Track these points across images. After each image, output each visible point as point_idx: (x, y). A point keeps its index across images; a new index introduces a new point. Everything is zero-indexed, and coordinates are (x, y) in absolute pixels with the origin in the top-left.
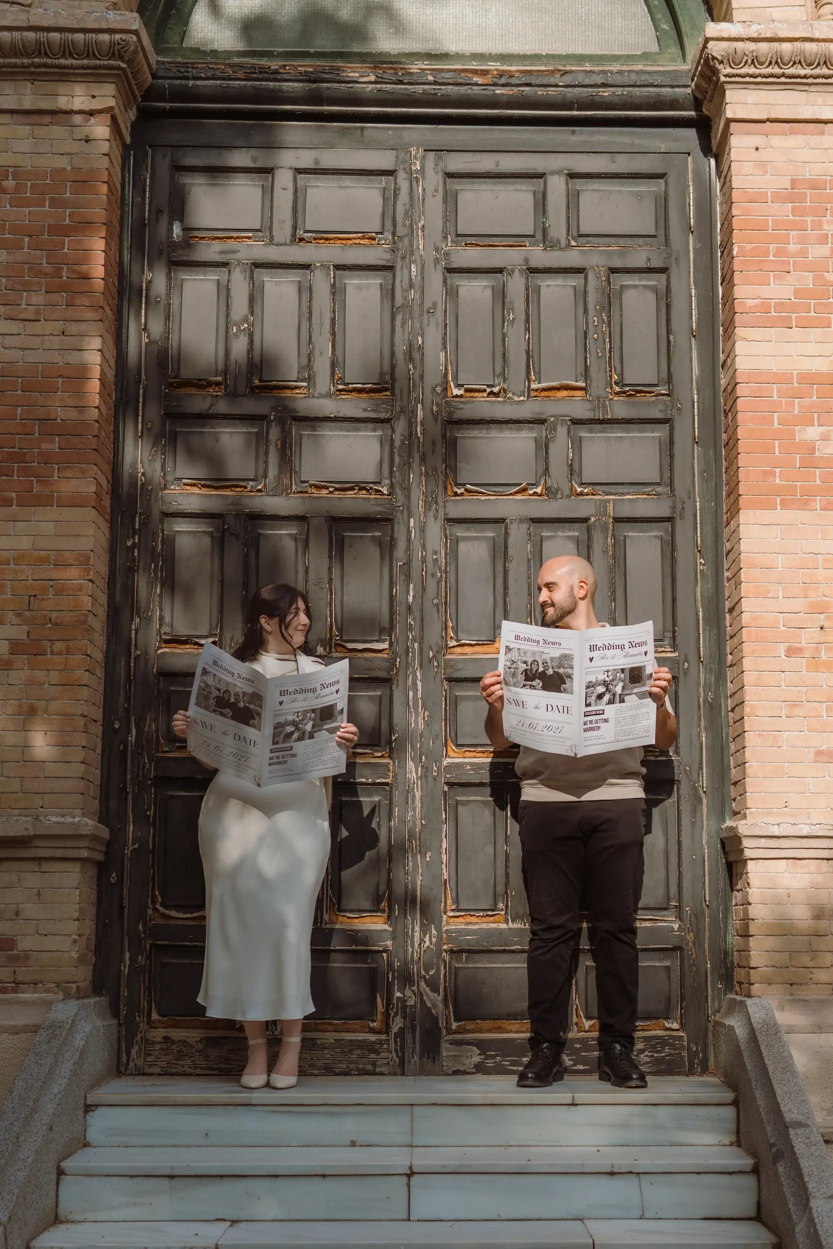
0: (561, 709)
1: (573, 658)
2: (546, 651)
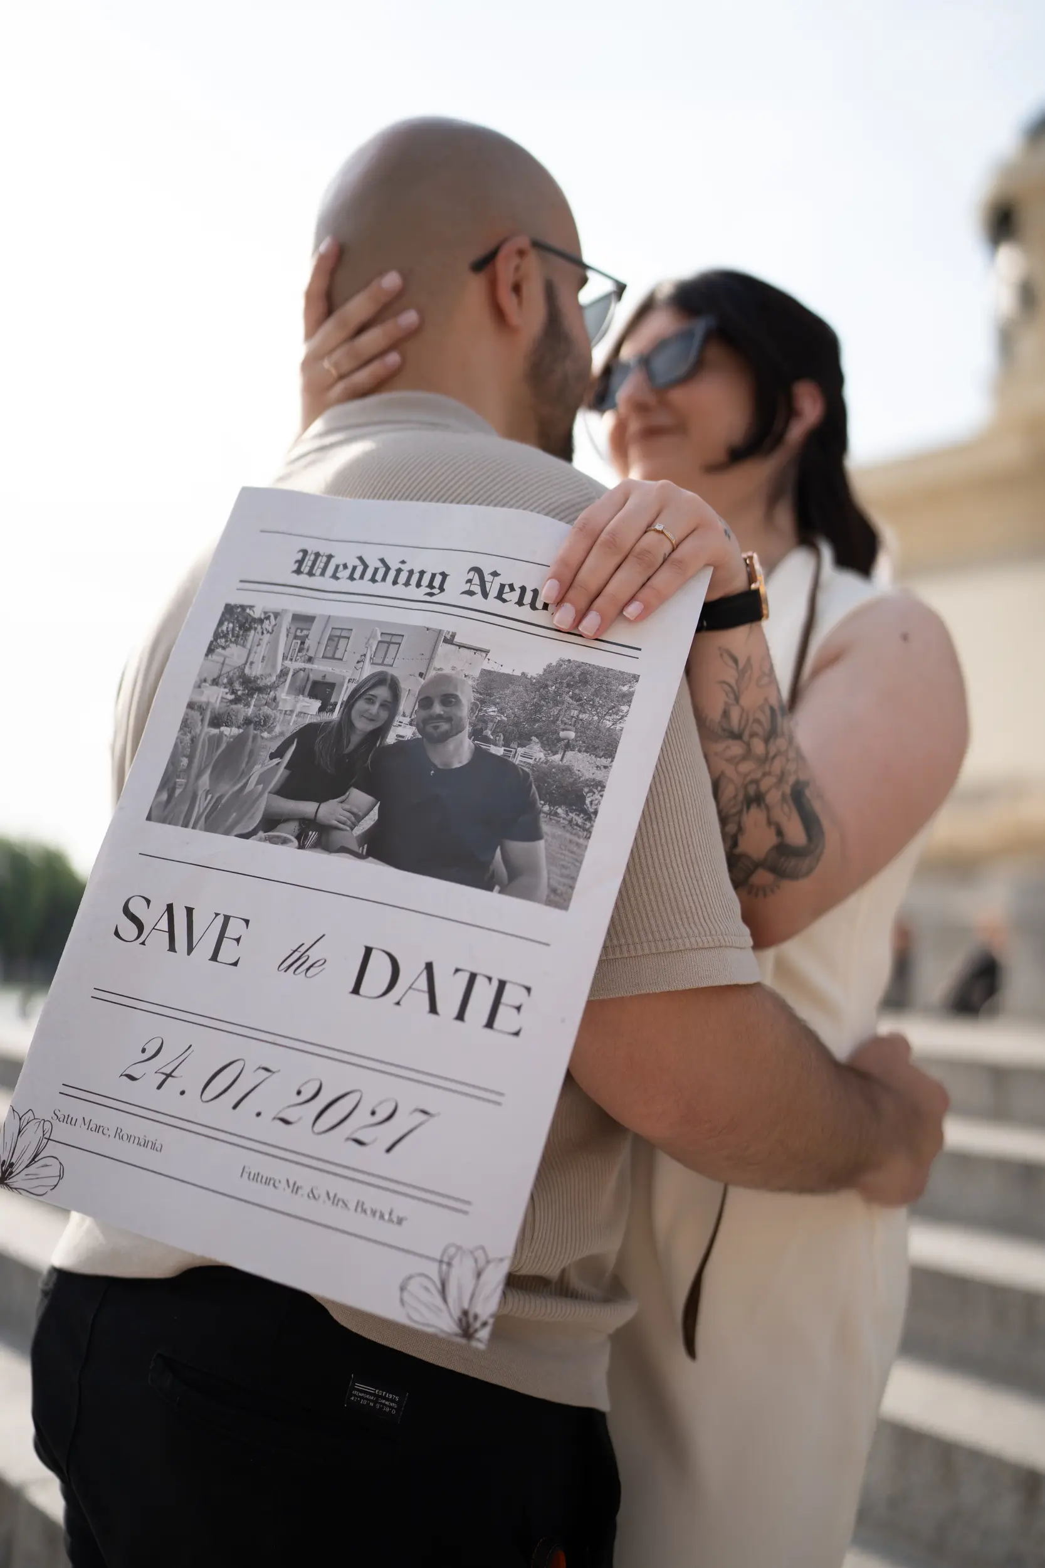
0: (450, 993)
1: (627, 698)
2: (468, 631)
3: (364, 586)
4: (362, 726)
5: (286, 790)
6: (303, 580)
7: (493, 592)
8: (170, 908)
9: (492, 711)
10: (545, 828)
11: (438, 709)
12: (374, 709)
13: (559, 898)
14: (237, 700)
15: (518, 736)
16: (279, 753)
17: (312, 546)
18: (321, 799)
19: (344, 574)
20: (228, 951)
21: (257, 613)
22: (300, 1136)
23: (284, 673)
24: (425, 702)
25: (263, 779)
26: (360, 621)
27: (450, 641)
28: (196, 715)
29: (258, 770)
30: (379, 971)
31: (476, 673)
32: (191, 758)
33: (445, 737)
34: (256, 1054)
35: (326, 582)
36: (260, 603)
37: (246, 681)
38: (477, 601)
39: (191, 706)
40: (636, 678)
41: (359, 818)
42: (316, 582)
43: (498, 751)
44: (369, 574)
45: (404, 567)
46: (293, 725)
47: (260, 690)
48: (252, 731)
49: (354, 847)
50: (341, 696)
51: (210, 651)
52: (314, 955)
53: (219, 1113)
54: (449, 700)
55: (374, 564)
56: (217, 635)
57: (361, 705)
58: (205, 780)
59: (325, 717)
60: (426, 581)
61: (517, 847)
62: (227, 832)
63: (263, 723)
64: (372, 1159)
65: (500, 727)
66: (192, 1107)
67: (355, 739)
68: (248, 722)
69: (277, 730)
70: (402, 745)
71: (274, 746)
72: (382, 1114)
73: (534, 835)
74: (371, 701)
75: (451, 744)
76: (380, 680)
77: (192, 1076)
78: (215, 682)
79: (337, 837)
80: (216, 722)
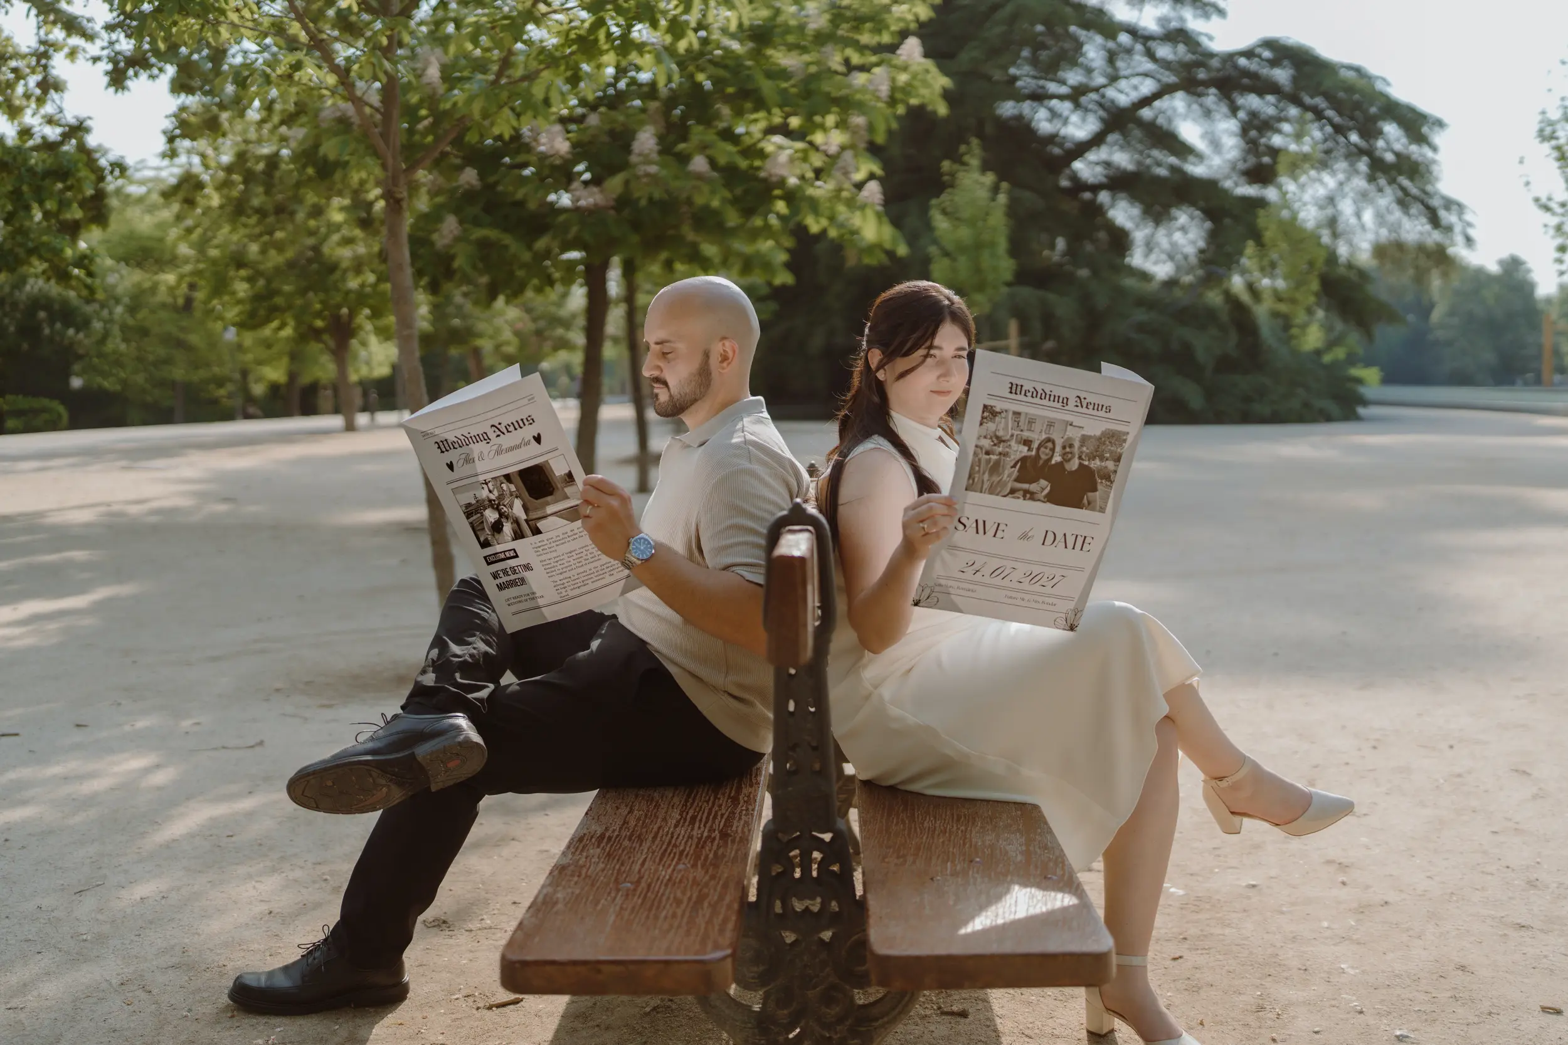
3: (1037, 400)
4: (1044, 457)
5: (1017, 480)
6: (1013, 396)
7: (1085, 406)
8: (977, 521)
9: (1084, 449)
10: (1099, 487)
11: (1068, 450)
12: (1047, 451)
13: (1102, 510)
14: (995, 445)
15: (1092, 457)
16: (1014, 466)
17: (1015, 381)
18: (1030, 482)
19: (1029, 394)
20: (999, 534)
21: (998, 410)
22: (1026, 586)
23: (1012, 436)
24: (1064, 448)
25: (1009, 476)
26: (1040, 416)
27: (1071, 425)
28: (979, 450)
29: (1006, 473)
30: (1050, 537)
31: (1079, 435)
32: (979, 466)
33: (1069, 460)
34: (1009, 564)
35: (1021, 397)
36: (999, 406)
37: (997, 437)
38: (1079, 409)
39: (977, 446)
40: (1128, 433)
41: (1043, 489)
42: (1019, 397)
43: (1086, 463)
44: (1039, 395)
45: (1052, 394)
46: (1018, 456)
47: (1004, 441)
48: (1003, 458)
49: (1042, 499)
50: (1035, 445)
51: (981, 424)
52: (1030, 535)
53: (998, 581)
54: (1071, 446)
55: (1040, 392)
56: (983, 418)
57: (1042, 449)
58: (986, 477)
59: (1030, 453)
60: (1061, 400)
61: (1090, 494)
62: (997, 495)
63: (1006, 455)
64: (1048, 590)
65: (1087, 455)
66: (987, 579)
67: (1041, 462)
68: (1000, 454)
69: (1012, 457)
70: (1057, 464)
71: (1012, 464)
72: (1050, 578)
73: (1095, 490)
74: (1046, 448)
75: (1072, 462)
76: (1049, 440)
77: (987, 571)
78: (985, 437)
79: (1036, 496)
80: (987, 453)
